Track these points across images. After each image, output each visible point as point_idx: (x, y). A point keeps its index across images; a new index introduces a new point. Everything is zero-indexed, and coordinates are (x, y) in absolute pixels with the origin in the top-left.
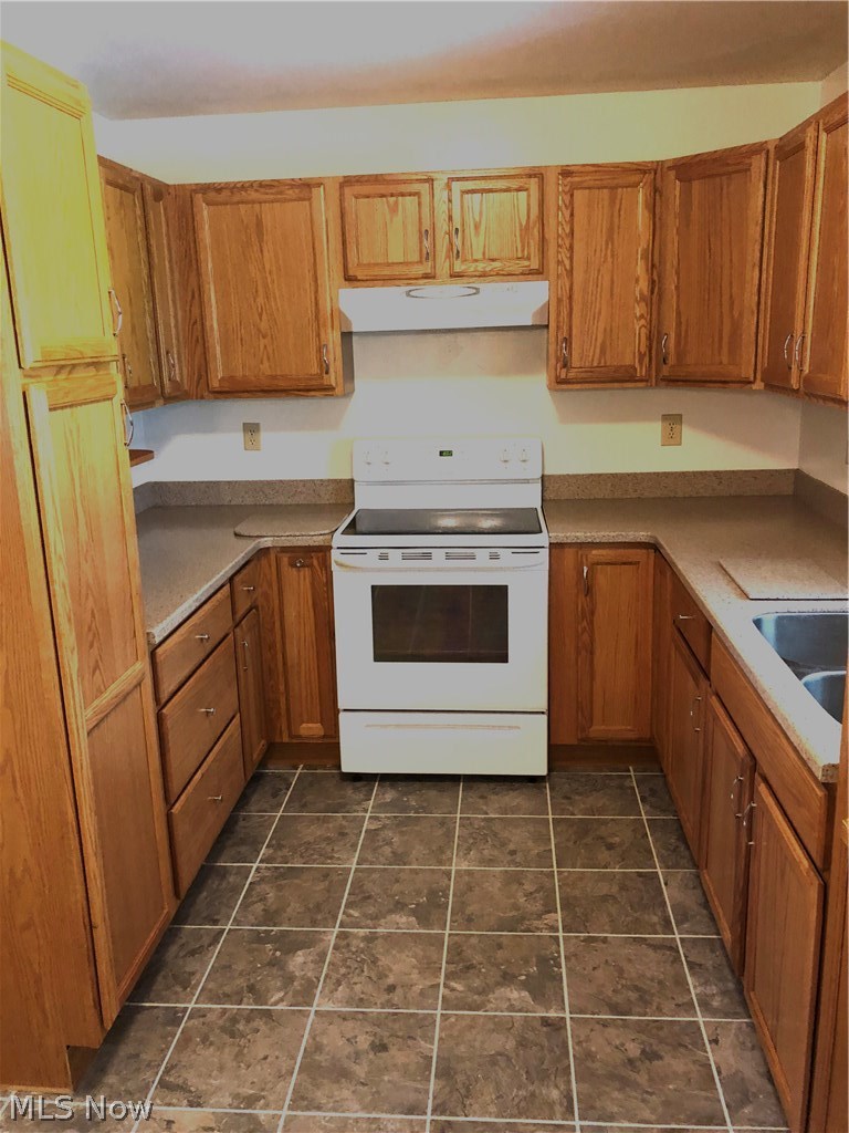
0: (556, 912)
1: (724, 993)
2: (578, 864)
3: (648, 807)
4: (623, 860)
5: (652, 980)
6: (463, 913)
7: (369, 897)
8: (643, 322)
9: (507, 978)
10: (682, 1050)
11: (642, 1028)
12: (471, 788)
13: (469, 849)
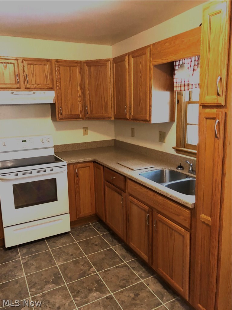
0: (93, 267)
1: (144, 272)
2: (91, 252)
3: (100, 232)
4: (102, 248)
5: (126, 275)
6: (68, 277)
7: (36, 283)
8: (81, 103)
9: (90, 290)
10: (143, 290)
11: (131, 289)
12: (49, 241)
13: (59, 258)
